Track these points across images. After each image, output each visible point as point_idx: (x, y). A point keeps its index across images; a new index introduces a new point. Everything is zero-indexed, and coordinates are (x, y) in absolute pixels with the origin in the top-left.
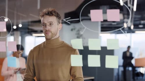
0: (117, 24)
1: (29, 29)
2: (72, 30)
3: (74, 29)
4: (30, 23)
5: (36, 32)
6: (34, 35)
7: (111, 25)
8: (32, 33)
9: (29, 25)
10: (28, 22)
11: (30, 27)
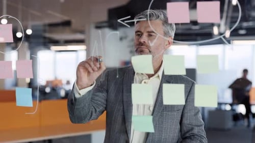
0: (201, 29)
1: (45, 38)
2: (121, 39)
3: (126, 37)
4: (47, 28)
5: (56, 43)
6: (54, 48)
7: (190, 29)
8: (50, 45)
9: (45, 31)
10: (45, 25)
11: (48, 35)
